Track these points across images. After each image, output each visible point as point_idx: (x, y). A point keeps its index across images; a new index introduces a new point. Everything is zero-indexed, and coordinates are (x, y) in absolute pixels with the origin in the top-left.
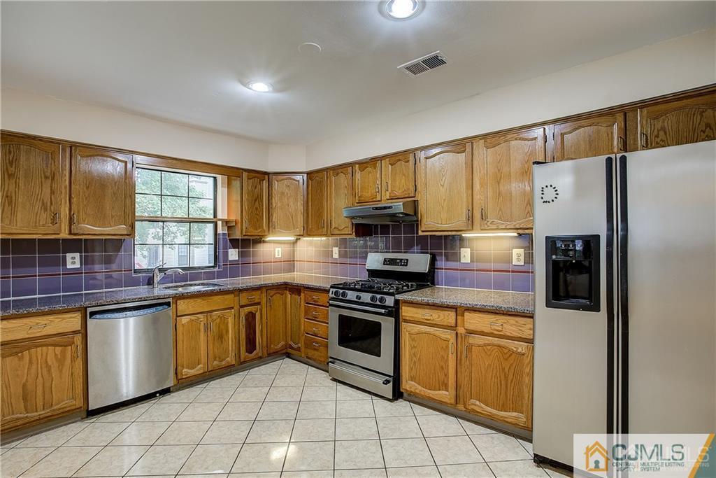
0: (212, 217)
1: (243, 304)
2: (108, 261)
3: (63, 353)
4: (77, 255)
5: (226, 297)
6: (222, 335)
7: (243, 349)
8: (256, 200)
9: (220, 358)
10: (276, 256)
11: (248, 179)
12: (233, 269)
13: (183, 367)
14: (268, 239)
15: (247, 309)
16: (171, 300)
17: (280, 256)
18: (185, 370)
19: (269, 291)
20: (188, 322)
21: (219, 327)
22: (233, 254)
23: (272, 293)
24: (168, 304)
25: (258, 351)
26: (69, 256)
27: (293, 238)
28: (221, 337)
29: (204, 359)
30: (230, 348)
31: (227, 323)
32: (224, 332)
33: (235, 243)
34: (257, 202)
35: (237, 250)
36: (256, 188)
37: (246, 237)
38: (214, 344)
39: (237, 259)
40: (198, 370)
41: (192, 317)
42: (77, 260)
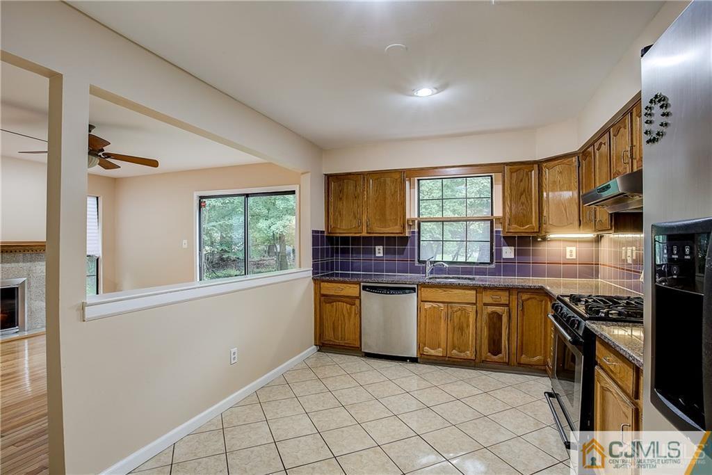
0: (490, 215)
1: (487, 302)
2: (401, 252)
3: (350, 308)
4: (381, 247)
5: (467, 292)
6: (462, 327)
7: (485, 347)
8: (522, 194)
9: (459, 349)
10: (568, 257)
11: (511, 173)
12: (506, 267)
13: (425, 345)
14: (552, 236)
15: (490, 309)
16: (416, 286)
17: (574, 257)
18: (426, 348)
19: (520, 294)
20: (430, 308)
21: (460, 319)
22: (508, 252)
23: (525, 296)
24: (413, 289)
25: (503, 356)
26: (377, 247)
27: (591, 235)
28: (461, 329)
29: (443, 344)
30: (470, 343)
31: (468, 317)
32: (465, 325)
33: (509, 240)
34: (524, 196)
35: (513, 248)
36: (521, 181)
37: (509, 235)
38: (453, 333)
39: (513, 257)
40: (438, 352)
41: (434, 305)
42: (381, 251)
